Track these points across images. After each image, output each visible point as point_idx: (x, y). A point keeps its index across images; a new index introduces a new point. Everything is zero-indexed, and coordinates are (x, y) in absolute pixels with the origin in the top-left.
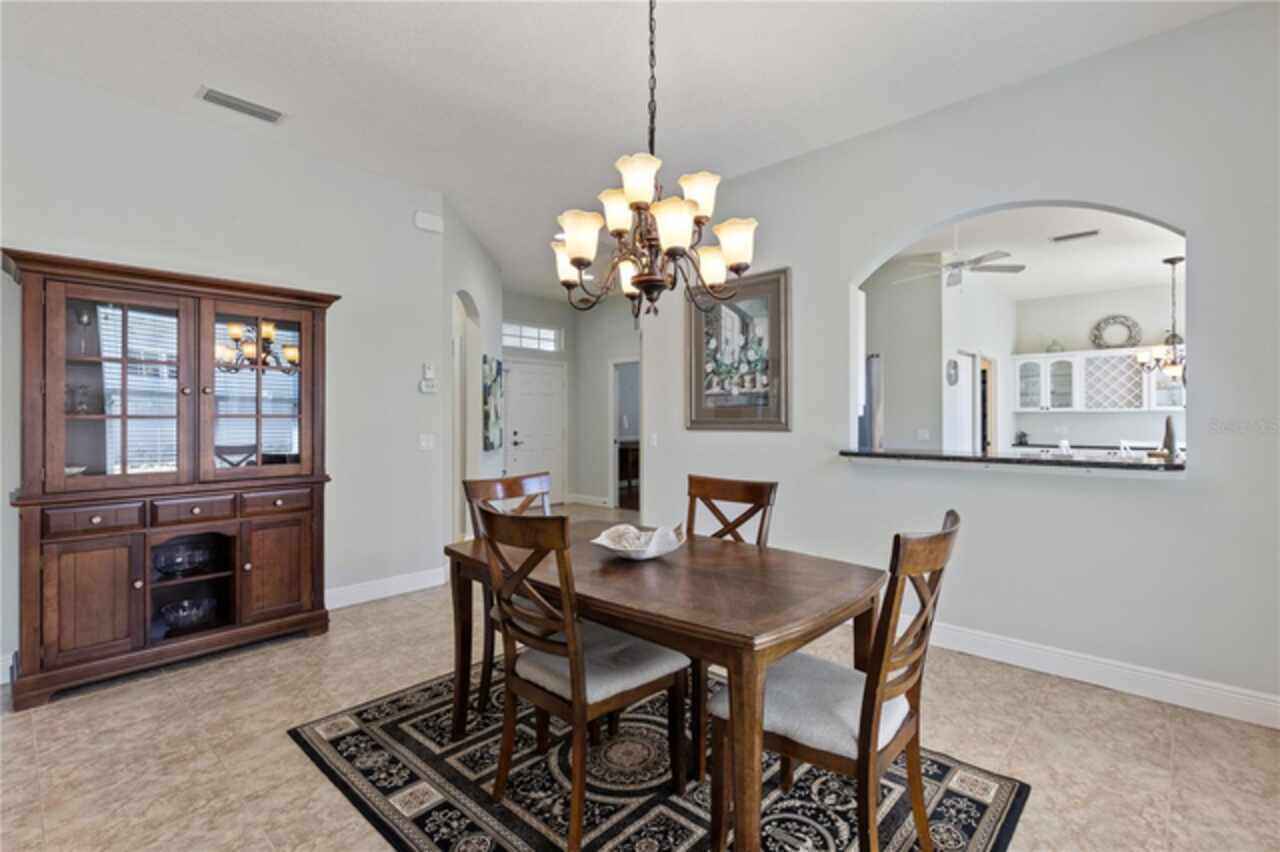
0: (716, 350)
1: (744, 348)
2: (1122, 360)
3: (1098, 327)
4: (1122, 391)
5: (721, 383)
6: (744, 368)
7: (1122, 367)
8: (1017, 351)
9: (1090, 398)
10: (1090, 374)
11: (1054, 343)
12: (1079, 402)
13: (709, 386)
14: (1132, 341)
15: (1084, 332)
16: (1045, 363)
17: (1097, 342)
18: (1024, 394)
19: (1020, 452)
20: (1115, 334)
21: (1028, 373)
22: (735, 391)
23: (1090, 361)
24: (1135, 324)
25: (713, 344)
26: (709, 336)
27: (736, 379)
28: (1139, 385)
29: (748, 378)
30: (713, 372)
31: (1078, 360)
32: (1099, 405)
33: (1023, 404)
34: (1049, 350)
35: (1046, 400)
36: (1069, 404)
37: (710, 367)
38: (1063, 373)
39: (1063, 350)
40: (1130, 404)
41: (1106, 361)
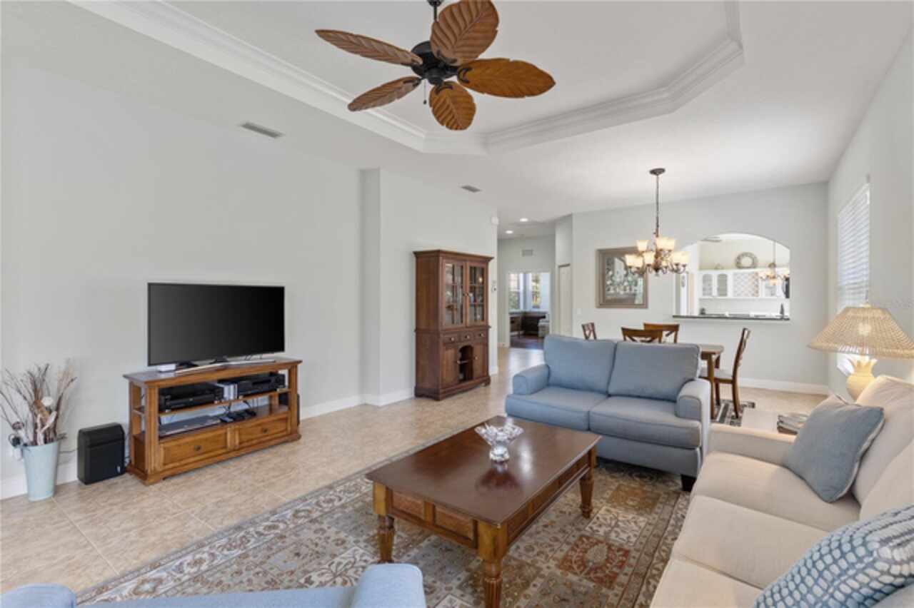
0: (612, 276)
1: (626, 275)
2: (749, 274)
3: (739, 258)
4: (750, 289)
5: (615, 289)
6: (626, 284)
7: (750, 277)
8: (701, 268)
9: (735, 292)
10: (735, 280)
11: (719, 265)
12: (730, 294)
13: (609, 290)
14: (754, 265)
15: (732, 259)
16: (715, 275)
17: (739, 266)
18: (704, 289)
19: (701, 316)
20: (746, 261)
21: (706, 279)
22: (622, 292)
23: (735, 274)
24: (756, 258)
25: (611, 273)
26: (609, 270)
27: (622, 287)
28: (757, 286)
29: (628, 288)
30: (611, 285)
31: (730, 273)
32: (739, 295)
33: (704, 294)
34: (716, 268)
35: (715, 292)
36: (726, 295)
37: (609, 282)
38: (723, 280)
39: (723, 268)
40: (753, 295)
41: (742, 274)
